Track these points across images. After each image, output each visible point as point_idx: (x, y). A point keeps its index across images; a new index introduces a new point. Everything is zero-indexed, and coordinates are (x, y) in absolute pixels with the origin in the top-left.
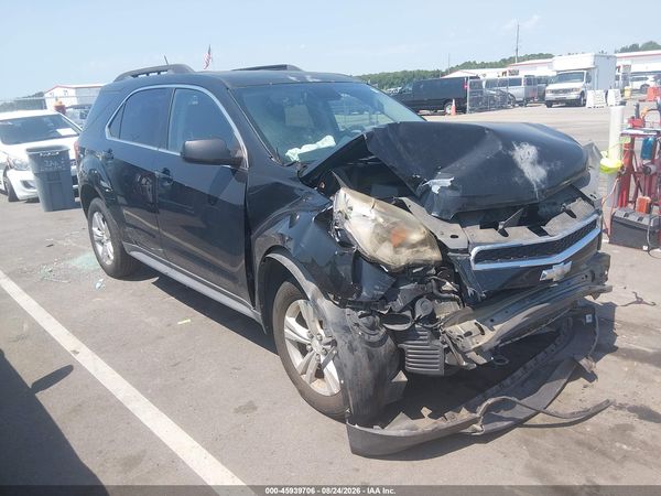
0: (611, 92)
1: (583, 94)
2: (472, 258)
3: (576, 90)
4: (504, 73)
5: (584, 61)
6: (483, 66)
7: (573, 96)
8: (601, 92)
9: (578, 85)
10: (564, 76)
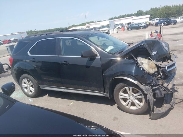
0: (114, 30)
1: (108, 31)
2: (166, 69)
3: (107, 30)
4: (86, 27)
5: (107, 23)
6: (77, 26)
7: (106, 31)
8: (112, 30)
9: (107, 29)
10: (103, 27)
